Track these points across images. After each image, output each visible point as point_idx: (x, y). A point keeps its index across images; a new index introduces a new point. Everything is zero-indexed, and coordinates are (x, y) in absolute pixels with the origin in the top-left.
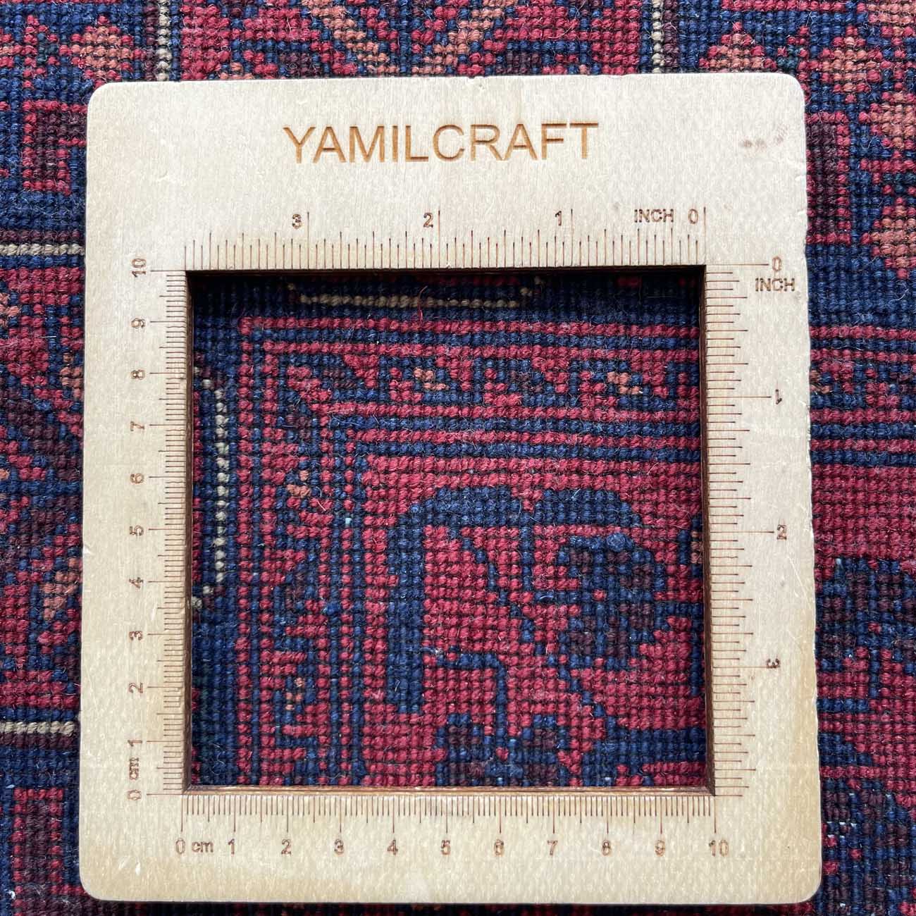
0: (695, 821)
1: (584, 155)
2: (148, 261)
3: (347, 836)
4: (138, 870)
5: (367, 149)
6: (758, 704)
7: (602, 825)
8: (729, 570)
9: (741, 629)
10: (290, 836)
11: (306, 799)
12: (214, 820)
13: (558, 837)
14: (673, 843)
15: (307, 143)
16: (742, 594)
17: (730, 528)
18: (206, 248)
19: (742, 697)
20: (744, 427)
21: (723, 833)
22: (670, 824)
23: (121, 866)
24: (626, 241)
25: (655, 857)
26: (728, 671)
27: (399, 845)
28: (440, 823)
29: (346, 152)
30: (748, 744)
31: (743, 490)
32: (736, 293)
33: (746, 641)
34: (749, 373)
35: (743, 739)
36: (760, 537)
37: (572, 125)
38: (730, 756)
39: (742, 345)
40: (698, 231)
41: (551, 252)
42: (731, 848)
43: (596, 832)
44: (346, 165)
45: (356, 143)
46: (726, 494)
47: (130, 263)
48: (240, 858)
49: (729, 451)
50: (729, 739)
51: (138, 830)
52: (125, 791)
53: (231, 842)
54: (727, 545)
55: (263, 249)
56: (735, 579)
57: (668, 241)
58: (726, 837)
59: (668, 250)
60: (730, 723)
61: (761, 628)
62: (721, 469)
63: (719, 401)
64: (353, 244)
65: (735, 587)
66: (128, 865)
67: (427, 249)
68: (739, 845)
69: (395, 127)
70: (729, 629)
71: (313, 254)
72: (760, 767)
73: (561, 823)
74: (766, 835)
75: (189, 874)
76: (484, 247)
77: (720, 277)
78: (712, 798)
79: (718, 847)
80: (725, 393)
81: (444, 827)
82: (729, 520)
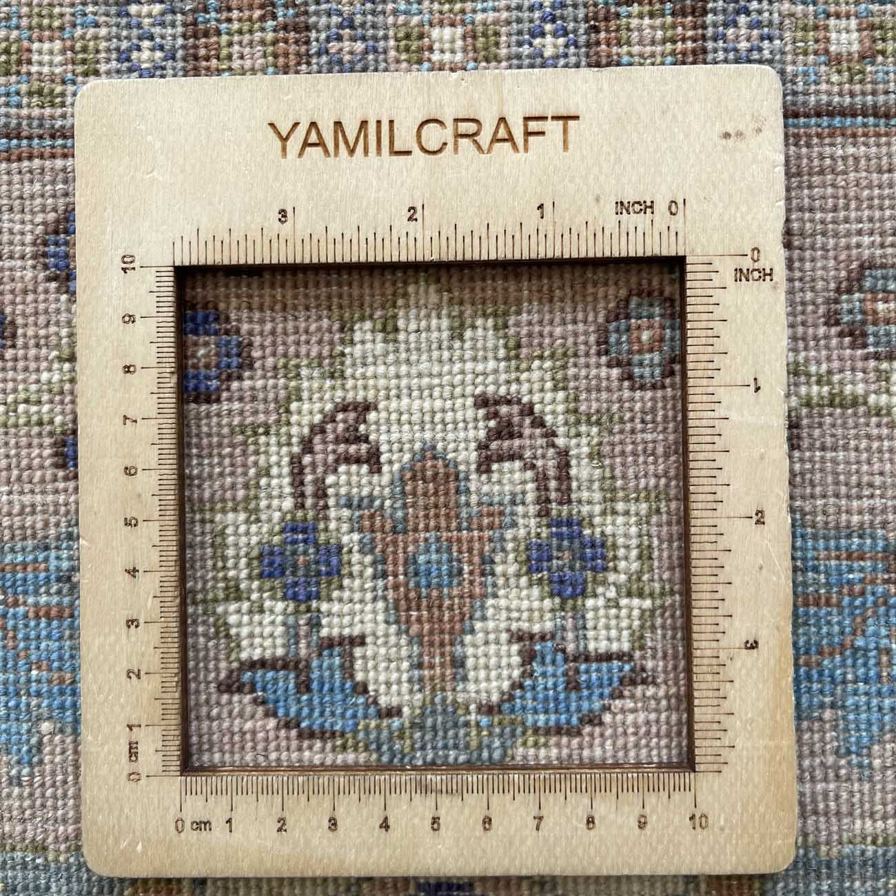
0: (676, 796)
1: (566, 147)
2: (137, 258)
3: (340, 814)
4: (139, 847)
5: (352, 145)
6: (737, 684)
7: (586, 801)
8: (709, 555)
9: (720, 612)
10: (287, 814)
11: (301, 779)
12: (212, 799)
13: (544, 813)
14: (655, 818)
15: (292, 138)
16: (721, 578)
17: (710, 513)
18: (194, 244)
19: (721, 677)
20: (723, 415)
21: (703, 808)
22: (652, 799)
23: (123, 845)
24: (607, 233)
25: (637, 830)
26: (708, 653)
27: (391, 822)
28: (430, 800)
29: (331, 146)
30: (727, 722)
31: (722, 477)
32: (716, 283)
33: (725, 624)
34: (728, 361)
35: (722, 718)
36: (739, 522)
37: (554, 118)
38: (710, 734)
39: (722, 334)
40: (677, 223)
41: (533, 245)
42: (710, 821)
43: (581, 808)
44: (331, 160)
45: (340, 138)
46: (705, 481)
47: (119, 259)
48: (237, 835)
49: (709, 439)
50: (709, 718)
51: (139, 811)
52: (125, 773)
53: (229, 821)
54: (706, 530)
55: (250, 243)
56: (714, 563)
57: (648, 233)
58: (705, 812)
59: (648, 241)
60: (709, 702)
61: (739, 610)
62: (701, 456)
63: (698, 390)
64: (339, 238)
65: (715, 571)
66: (129, 845)
67: (411, 242)
68: (718, 819)
69: (379, 122)
70: (709, 612)
71: (299, 248)
72: (739, 743)
73: (547, 799)
74: (745, 808)
75: (189, 851)
76: (468, 240)
77: (700, 267)
78: (692, 775)
79: (698, 821)
80: (705, 382)
81: (433, 804)
82: (710, 506)
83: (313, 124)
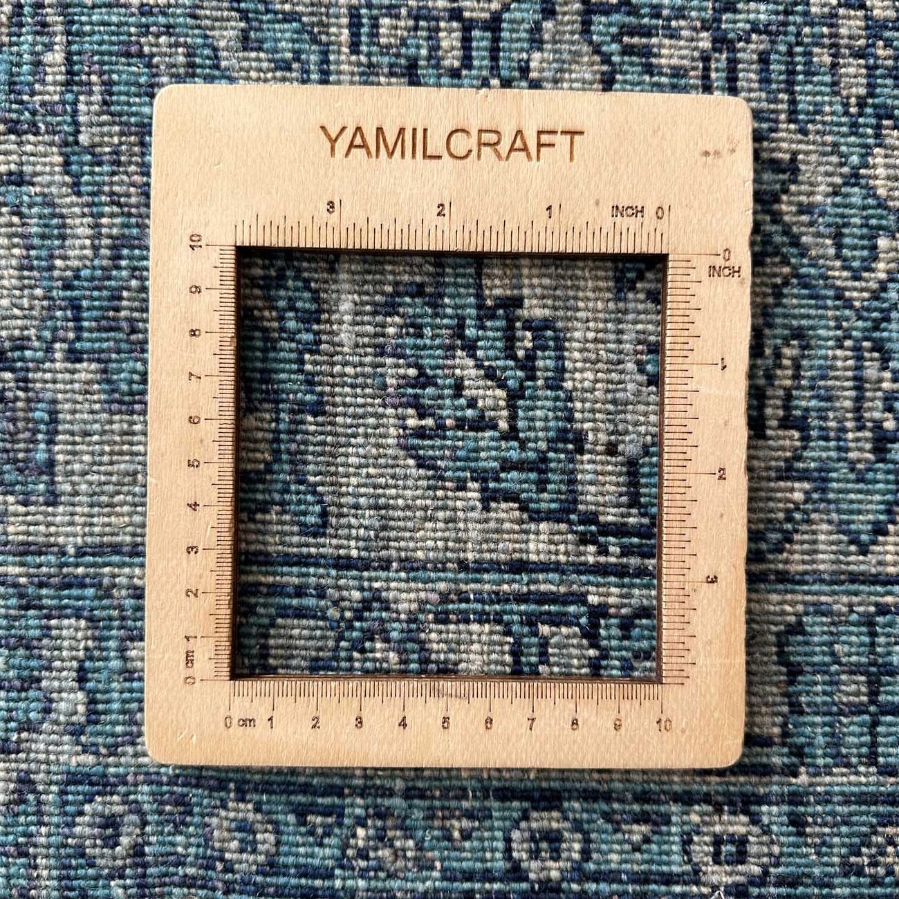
0: (647, 703)
1: (571, 158)
2: (203, 237)
3: (366, 714)
4: (194, 740)
5: (391, 149)
6: (699, 611)
7: (572, 706)
8: (679, 504)
9: (687, 551)
10: (320, 714)
11: (333, 684)
12: (256, 700)
13: (536, 715)
14: (628, 721)
15: (340, 140)
16: (688, 524)
17: (680, 470)
18: (254, 228)
19: (686, 605)
20: (694, 388)
21: (668, 713)
22: (626, 705)
23: (180, 737)
24: (604, 231)
25: (613, 732)
26: (676, 585)
27: (408, 721)
28: (442, 702)
29: (373, 149)
30: (690, 643)
31: (692, 440)
32: (693, 277)
33: (690, 561)
34: (700, 344)
35: (686, 639)
36: (704, 478)
37: (563, 132)
38: (675, 653)
39: (696, 321)
40: (663, 225)
41: (542, 241)
42: (674, 724)
43: (567, 712)
44: (373, 161)
45: (381, 141)
46: (678, 442)
47: (188, 237)
48: (278, 730)
49: (682, 408)
50: (675, 639)
51: (193, 709)
52: (183, 677)
53: (271, 719)
54: (677, 483)
55: (302, 230)
56: (683, 511)
57: (638, 233)
58: (670, 717)
59: (638, 241)
60: (676, 626)
61: (702, 551)
62: (673, 422)
63: (674, 367)
64: (378, 229)
65: (683, 517)
66: (186, 737)
67: (440, 234)
68: (679, 722)
69: (414, 130)
70: (677, 551)
71: (344, 236)
72: (700, 661)
73: (539, 704)
74: (702, 714)
75: (237, 743)
76: (487, 234)
77: (681, 264)
78: (660, 686)
79: (663, 724)
80: (680, 360)
81: (444, 706)
82: (681, 463)
83: (358, 129)
